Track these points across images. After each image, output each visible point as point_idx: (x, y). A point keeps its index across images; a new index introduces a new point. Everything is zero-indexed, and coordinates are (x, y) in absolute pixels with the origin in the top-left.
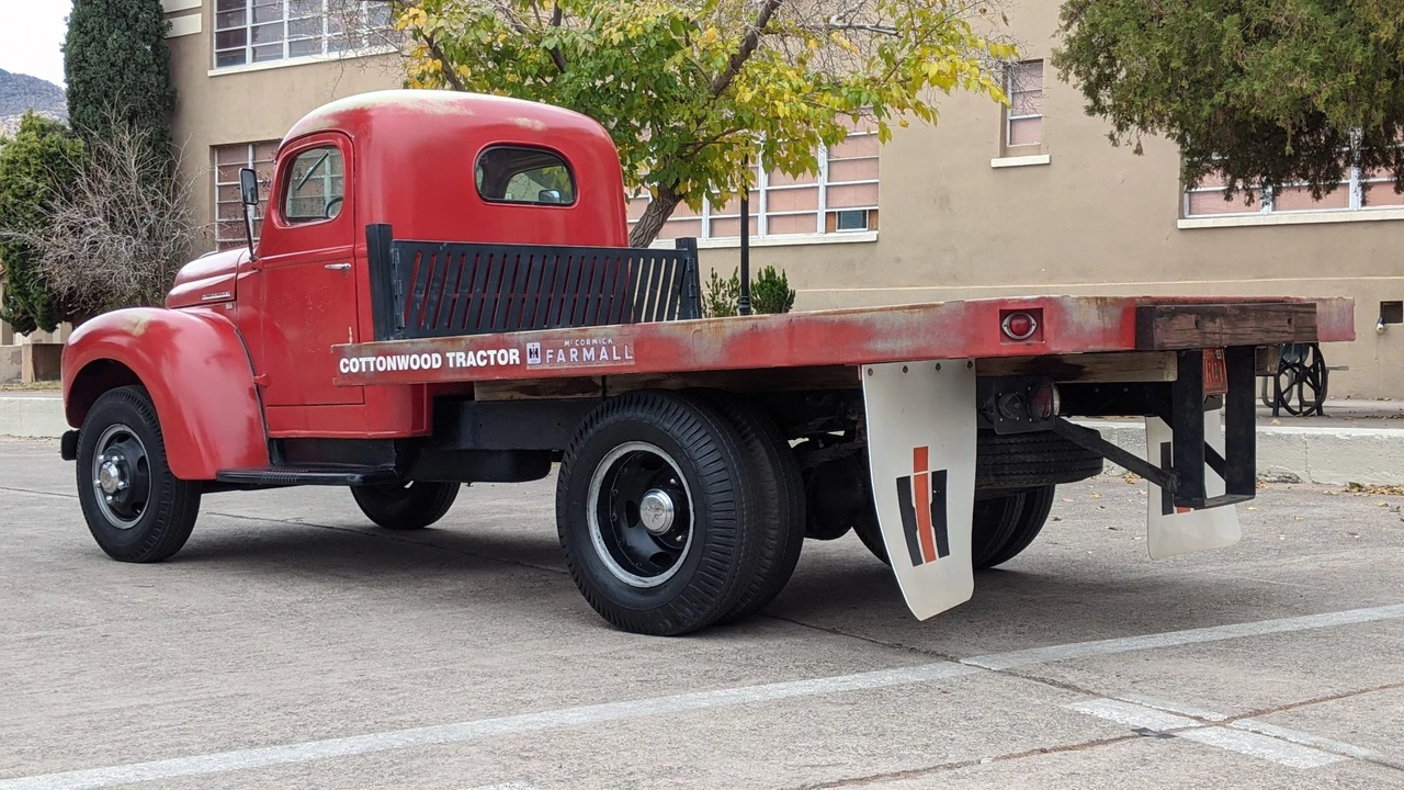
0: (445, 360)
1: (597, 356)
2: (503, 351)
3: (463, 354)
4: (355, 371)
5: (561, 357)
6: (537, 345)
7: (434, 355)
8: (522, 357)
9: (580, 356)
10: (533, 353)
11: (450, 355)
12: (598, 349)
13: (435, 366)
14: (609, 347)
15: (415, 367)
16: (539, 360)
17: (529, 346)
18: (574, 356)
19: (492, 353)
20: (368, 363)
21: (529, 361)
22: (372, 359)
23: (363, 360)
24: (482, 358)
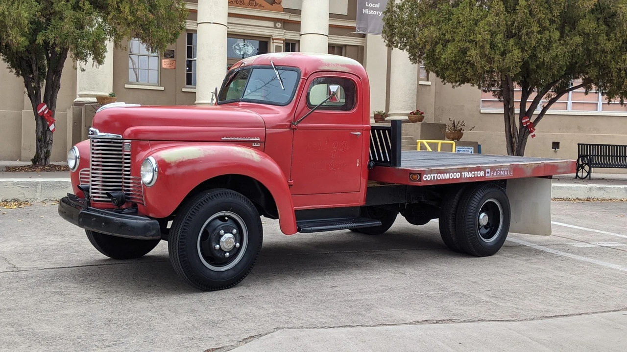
0: (461, 175)
1: (504, 173)
2: (479, 172)
3: (467, 173)
4: (429, 179)
5: (495, 174)
6: (489, 170)
7: (458, 173)
8: (485, 174)
9: (500, 174)
10: (488, 172)
11: (463, 173)
12: (504, 172)
13: (458, 177)
14: (507, 171)
15: (451, 178)
16: (489, 175)
17: (487, 170)
18: (498, 173)
19: (476, 172)
20: (434, 177)
21: (487, 175)
22: (436, 175)
23: (432, 175)
24: (473, 174)
